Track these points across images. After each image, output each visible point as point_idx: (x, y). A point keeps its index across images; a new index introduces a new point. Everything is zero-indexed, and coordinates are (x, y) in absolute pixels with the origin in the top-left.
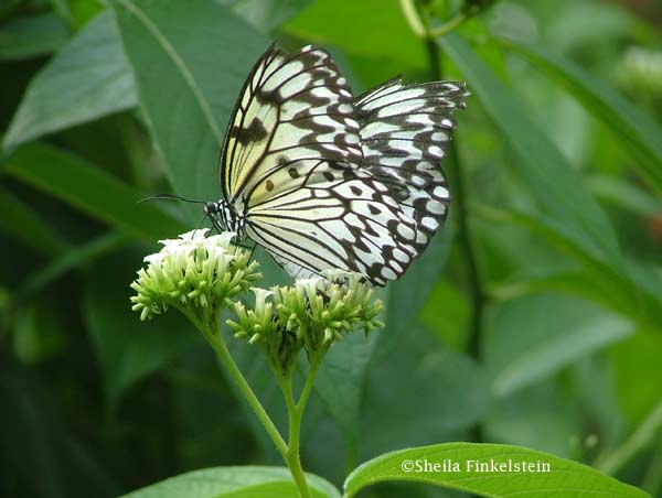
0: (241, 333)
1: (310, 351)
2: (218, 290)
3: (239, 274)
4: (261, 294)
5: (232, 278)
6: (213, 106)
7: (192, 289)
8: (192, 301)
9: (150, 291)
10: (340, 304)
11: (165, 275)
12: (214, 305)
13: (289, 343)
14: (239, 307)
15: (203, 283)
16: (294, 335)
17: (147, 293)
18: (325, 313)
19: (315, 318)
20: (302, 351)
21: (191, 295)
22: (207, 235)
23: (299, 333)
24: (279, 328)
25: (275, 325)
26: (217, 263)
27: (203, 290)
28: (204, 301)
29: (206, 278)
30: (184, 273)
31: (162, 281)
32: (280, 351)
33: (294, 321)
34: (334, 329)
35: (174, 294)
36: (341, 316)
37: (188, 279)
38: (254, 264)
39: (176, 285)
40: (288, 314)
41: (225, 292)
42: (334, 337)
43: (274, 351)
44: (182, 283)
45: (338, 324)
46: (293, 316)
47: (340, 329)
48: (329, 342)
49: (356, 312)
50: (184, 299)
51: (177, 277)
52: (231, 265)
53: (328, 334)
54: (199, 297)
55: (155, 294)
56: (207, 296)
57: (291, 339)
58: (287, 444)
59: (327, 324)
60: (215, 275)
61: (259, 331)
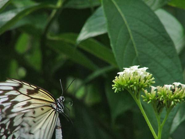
0: (146, 100)
1: (167, 108)
2: (140, 85)
3: (147, 81)
4: (153, 88)
5: (145, 82)
7: (132, 84)
8: (131, 88)
9: (118, 83)
10: (177, 94)
11: (124, 79)
12: (138, 90)
13: (161, 105)
14: (146, 91)
15: (135, 83)
16: (163, 102)
17: (117, 84)
18: (172, 96)
19: (169, 98)
20: (165, 108)
21: (131, 86)
22: (139, 68)
23: (164, 102)
24: (158, 99)
25: (156, 98)
26: (141, 77)
27: (135, 85)
28: (135, 88)
29: (136, 81)
30: (130, 79)
31: (122, 81)
32: (157, 107)
33: (163, 98)
34: (174, 101)
35: (126, 85)
36: (178, 98)
37: (131, 81)
38: (153, 78)
39: (127, 83)
40: (161, 95)
41: (142, 86)
42: (174, 104)
43: (156, 107)
44: (129, 82)
45: (176, 100)
46: (162, 96)
47: (177, 102)
48: (173, 106)
49: (183, 97)
50: (129, 87)
51: (128, 80)
52: (145, 78)
53: (172, 103)
54: (134, 87)
55: (120, 85)
57: (161, 103)
58: (157, 136)
59: (173, 100)
60: (140, 81)
61: (152, 100)
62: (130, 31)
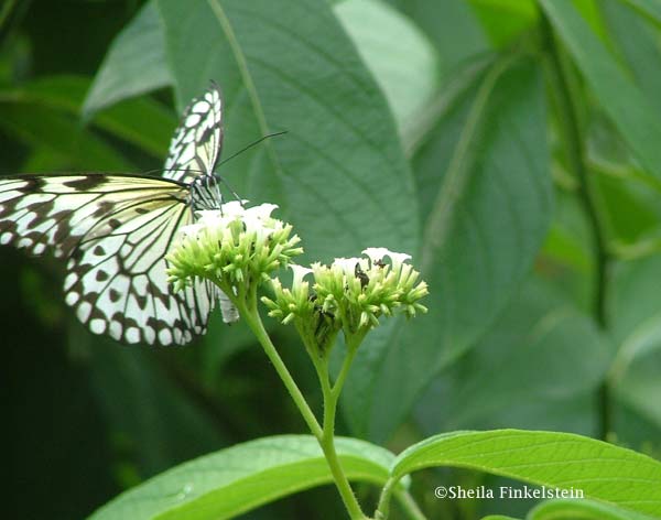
0: (276, 311)
1: (348, 334)
2: (255, 265)
3: (278, 248)
4: (299, 272)
5: (270, 253)
6: (248, 58)
7: (229, 263)
8: (227, 276)
9: (184, 263)
10: (378, 287)
11: (201, 247)
12: (251, 280)
13: (327, 325)
14: (276, 284)
15: (239, 257)
16: (332, 316)
17: (181, 265)
18: (362, 297)
19: (353, 301)
20: (341, 334)
21: (226, 269)
22: (246, 207)
23: (337, 314)
24: (316, 308)
25: (312, 305)
26: (255, 235)
27: (239, 265)
28: (240, 275)
29: (243, 252)
30: (220, 245)
31: (196, 253)
32: (317, 333)
33: (331, 302)
34: (369, 312)
35: (208, 267)
36: (381, 299)
37: (225, 252)
38: (296, 239)
39: (211, 258)
40: (325, 295)
41: (262, 266)
42: (370, 322)
43: (310, 332)
44: (218, 256)
45: (375, 308)
46: (330, 297)
47: (378, 314)
48: (367, 327)
49: (397, 295)
50: (219, 272)
51: (213, 250)
52: (270, 239)
53: (364, 318)
54: (234, 271)
55: (190, 267)
56: (243, 271)
57: (328, 319)
58: (322, 426)
59: (364, 307)
60: (253, 249)
61: (295, 312)
62: (241, 60)
